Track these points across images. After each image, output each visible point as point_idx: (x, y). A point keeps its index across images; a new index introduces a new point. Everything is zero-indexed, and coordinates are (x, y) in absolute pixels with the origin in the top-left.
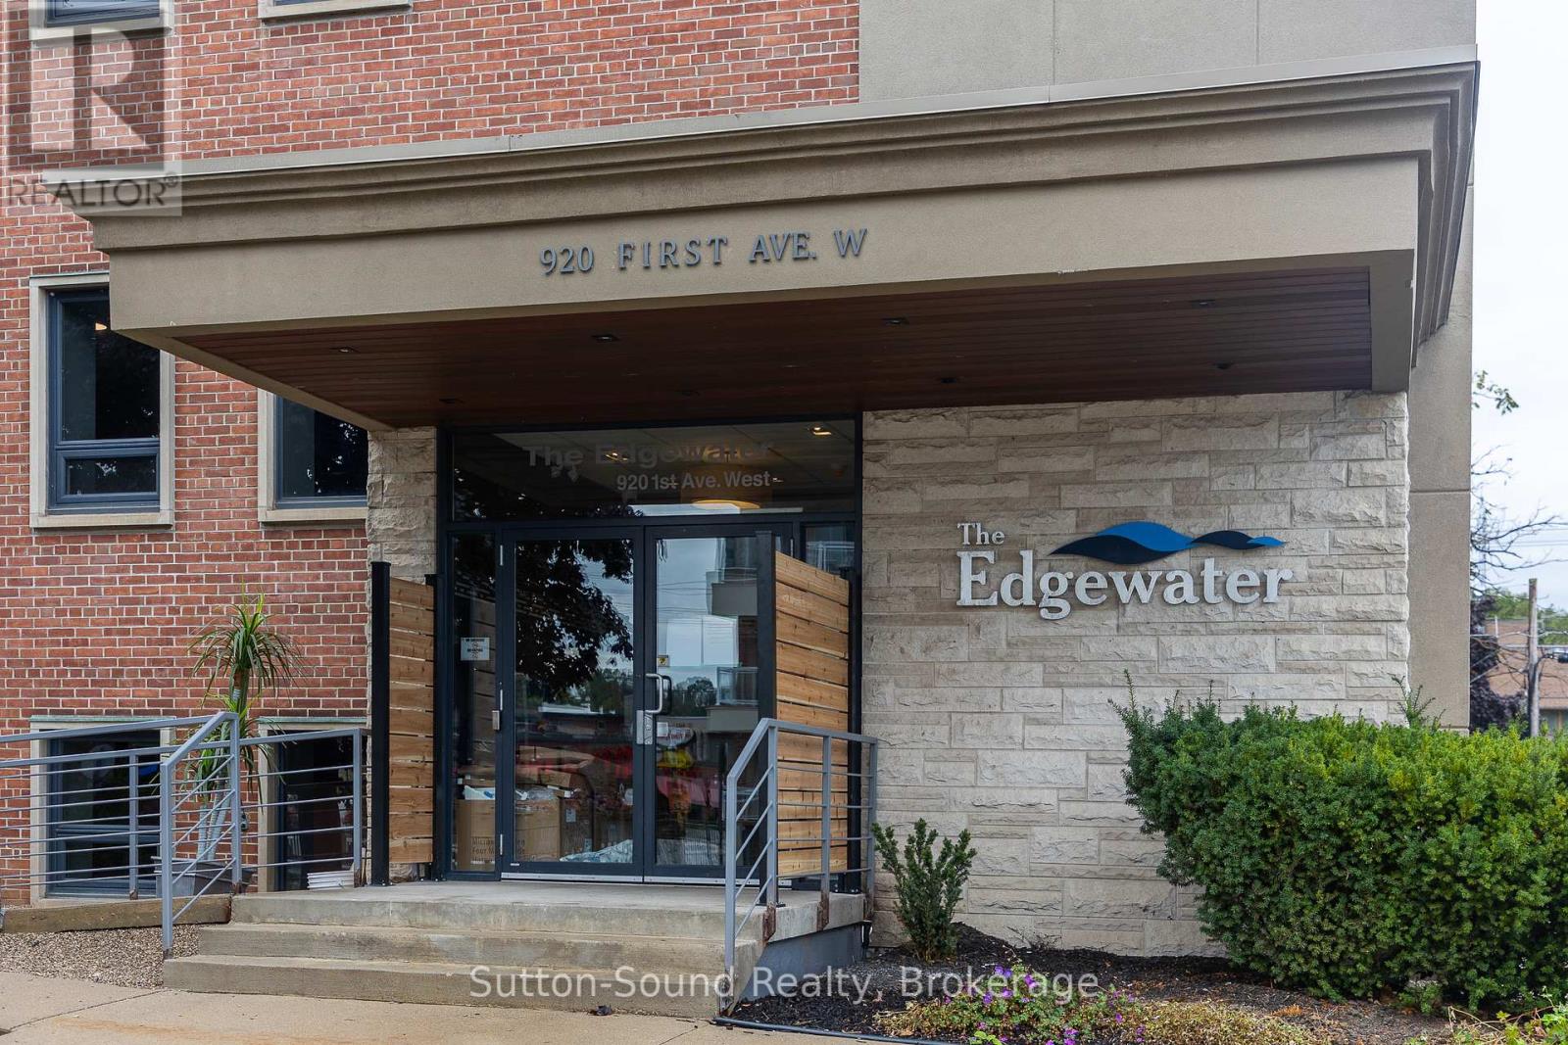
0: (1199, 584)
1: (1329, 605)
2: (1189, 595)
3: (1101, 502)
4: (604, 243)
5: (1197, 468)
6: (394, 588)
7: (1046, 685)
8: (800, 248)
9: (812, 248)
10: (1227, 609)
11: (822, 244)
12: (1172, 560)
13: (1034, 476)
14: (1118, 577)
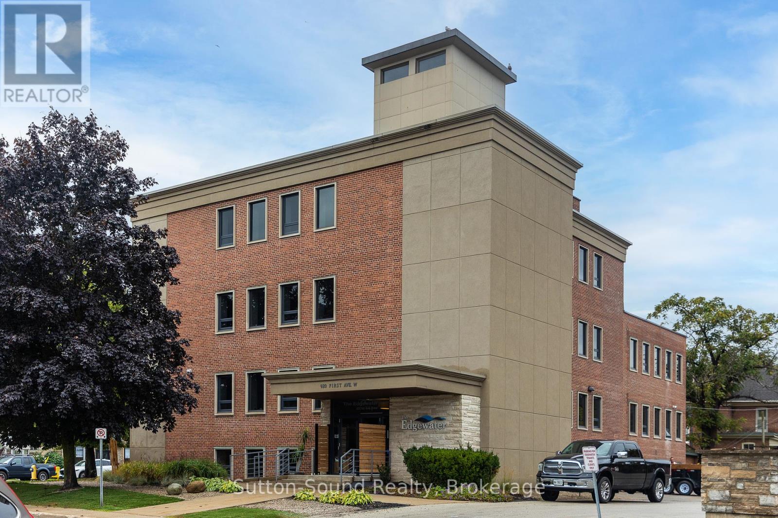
0: (434, 425)
1: (452, 429)
2: (433, 427)
3: (422, 412)
4: (328, 384)
5: (434, 407)
6: (319, 427)
7: (414, 442)
8: (349, 385)
9: (351, 385)
10: (438, 429)
11: (352, 385)
12: (431, 422)
13: (413, 408)
14: (423, 424)
